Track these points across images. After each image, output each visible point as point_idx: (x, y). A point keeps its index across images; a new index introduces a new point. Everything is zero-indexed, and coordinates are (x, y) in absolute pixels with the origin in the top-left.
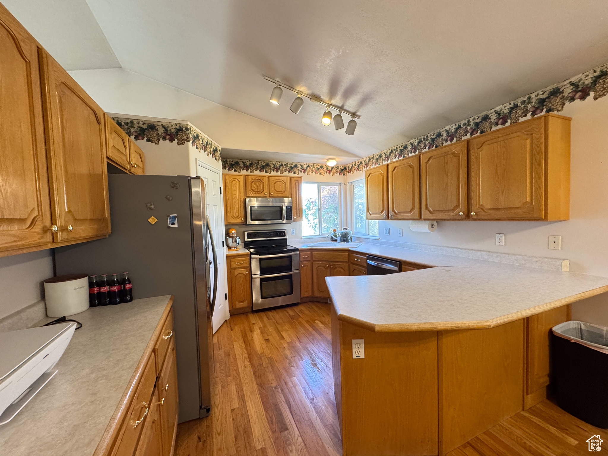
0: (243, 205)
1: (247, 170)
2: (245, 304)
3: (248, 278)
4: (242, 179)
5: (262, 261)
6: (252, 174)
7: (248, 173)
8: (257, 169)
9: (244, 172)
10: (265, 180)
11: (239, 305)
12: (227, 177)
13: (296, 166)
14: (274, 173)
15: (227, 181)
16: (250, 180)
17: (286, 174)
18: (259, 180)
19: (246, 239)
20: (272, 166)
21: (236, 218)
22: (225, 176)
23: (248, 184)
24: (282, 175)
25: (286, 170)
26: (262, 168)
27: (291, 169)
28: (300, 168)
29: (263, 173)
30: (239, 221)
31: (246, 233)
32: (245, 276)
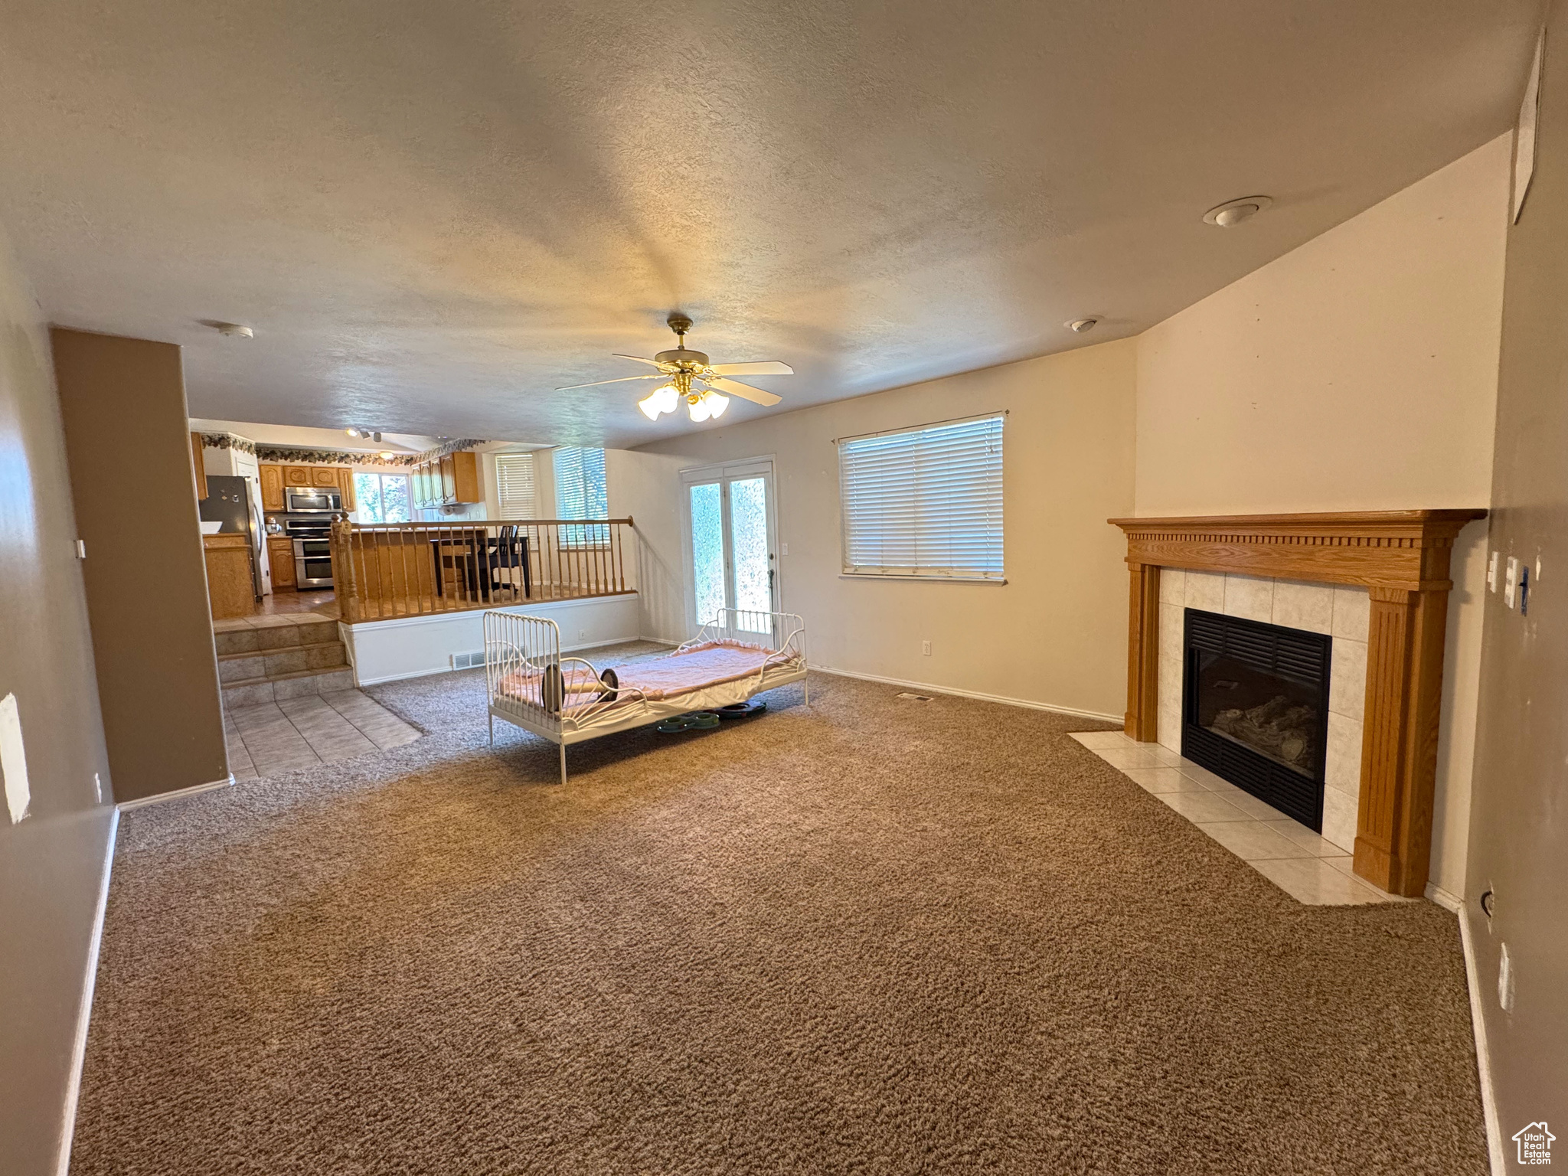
0: (282, 494)
1: (286, 459)
2: (289, 583)
3: (291, 559)
4: (279, 470)
5: (306, 546)
6: (292, 464)
7: (287, 463)
8: (298, 458)
9: (282, 462)
10: (308, 471)
11: (281, 583)
12: (262, 468)
13: (347, 456)
14: (319, 464)
15: (263, 471)
16: (289, 470)
17: (335, 464)
18: (300, 470)
19: (288, 528)
20: (317, 456)
21: (275, 506)
22: (260, 466)
23: (288, 474)
24: (330, 465)
25: (335, 460)
26: (304, 458)
27: (341, 459)
28: (352, 458)
29: (306, 463)
30: (278, 509)
31: (288, 522)
32: (288, 557)
